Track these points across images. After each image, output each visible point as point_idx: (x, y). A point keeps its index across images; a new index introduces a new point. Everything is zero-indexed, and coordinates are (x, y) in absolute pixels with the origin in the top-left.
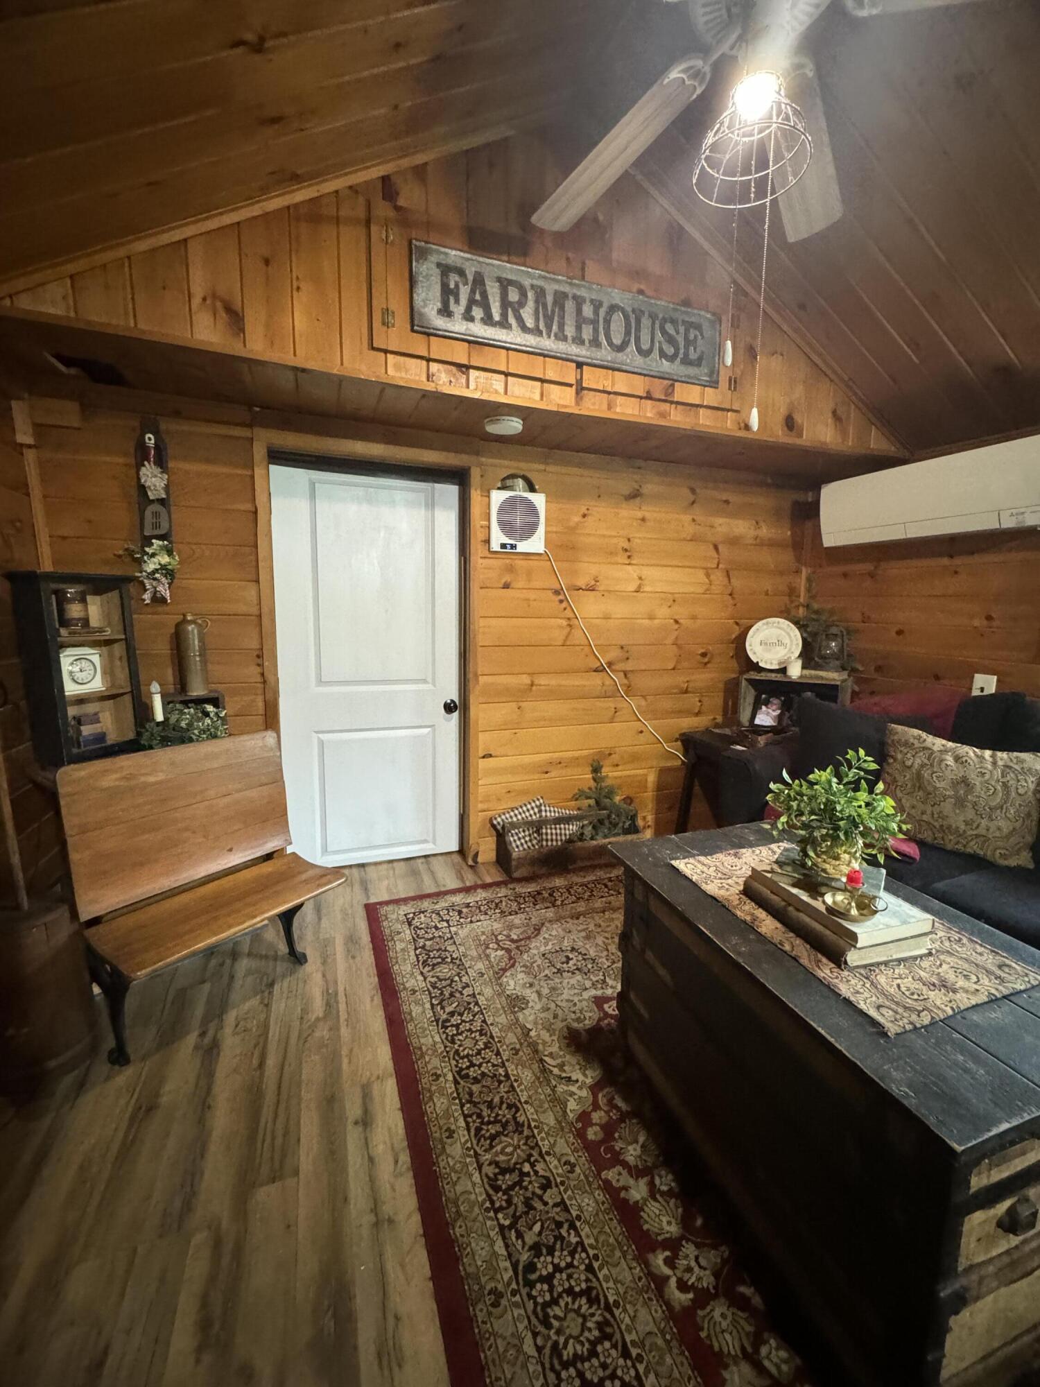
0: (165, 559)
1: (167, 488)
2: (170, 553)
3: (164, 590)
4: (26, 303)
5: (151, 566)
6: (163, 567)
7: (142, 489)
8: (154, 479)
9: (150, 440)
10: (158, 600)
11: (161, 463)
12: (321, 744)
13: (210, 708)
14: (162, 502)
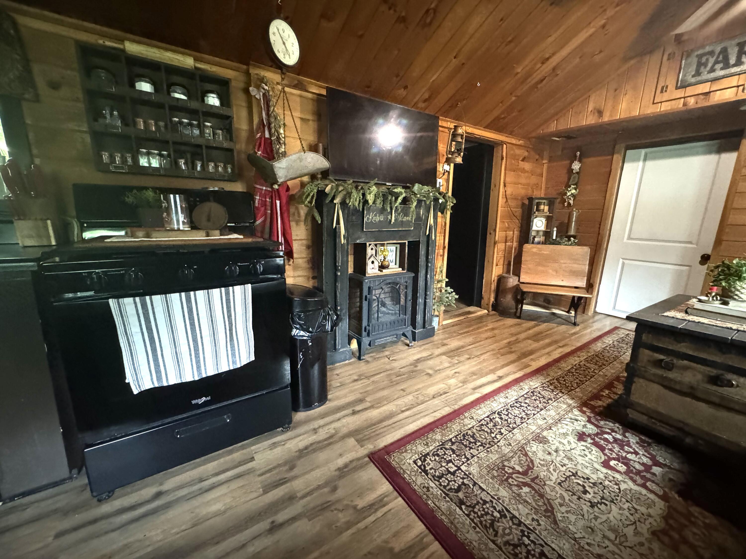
0: (573, 191)
1: (580, 168)
2: (575, 189)
3: (571, 202)
4: (545, 131)
5: (569, 194)
6: (572, 194)
7: (572, 170)
8: (576, 166)
9: (578, 153)
10: (569, 204)
11: (580, 161)
12: (623, 264)
13: (572, 239)
14: (577, 173)
